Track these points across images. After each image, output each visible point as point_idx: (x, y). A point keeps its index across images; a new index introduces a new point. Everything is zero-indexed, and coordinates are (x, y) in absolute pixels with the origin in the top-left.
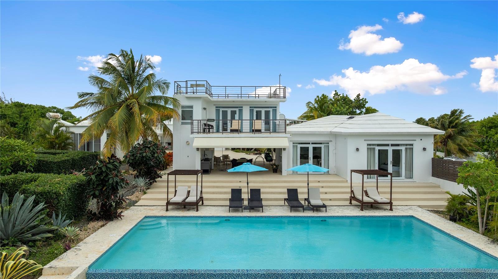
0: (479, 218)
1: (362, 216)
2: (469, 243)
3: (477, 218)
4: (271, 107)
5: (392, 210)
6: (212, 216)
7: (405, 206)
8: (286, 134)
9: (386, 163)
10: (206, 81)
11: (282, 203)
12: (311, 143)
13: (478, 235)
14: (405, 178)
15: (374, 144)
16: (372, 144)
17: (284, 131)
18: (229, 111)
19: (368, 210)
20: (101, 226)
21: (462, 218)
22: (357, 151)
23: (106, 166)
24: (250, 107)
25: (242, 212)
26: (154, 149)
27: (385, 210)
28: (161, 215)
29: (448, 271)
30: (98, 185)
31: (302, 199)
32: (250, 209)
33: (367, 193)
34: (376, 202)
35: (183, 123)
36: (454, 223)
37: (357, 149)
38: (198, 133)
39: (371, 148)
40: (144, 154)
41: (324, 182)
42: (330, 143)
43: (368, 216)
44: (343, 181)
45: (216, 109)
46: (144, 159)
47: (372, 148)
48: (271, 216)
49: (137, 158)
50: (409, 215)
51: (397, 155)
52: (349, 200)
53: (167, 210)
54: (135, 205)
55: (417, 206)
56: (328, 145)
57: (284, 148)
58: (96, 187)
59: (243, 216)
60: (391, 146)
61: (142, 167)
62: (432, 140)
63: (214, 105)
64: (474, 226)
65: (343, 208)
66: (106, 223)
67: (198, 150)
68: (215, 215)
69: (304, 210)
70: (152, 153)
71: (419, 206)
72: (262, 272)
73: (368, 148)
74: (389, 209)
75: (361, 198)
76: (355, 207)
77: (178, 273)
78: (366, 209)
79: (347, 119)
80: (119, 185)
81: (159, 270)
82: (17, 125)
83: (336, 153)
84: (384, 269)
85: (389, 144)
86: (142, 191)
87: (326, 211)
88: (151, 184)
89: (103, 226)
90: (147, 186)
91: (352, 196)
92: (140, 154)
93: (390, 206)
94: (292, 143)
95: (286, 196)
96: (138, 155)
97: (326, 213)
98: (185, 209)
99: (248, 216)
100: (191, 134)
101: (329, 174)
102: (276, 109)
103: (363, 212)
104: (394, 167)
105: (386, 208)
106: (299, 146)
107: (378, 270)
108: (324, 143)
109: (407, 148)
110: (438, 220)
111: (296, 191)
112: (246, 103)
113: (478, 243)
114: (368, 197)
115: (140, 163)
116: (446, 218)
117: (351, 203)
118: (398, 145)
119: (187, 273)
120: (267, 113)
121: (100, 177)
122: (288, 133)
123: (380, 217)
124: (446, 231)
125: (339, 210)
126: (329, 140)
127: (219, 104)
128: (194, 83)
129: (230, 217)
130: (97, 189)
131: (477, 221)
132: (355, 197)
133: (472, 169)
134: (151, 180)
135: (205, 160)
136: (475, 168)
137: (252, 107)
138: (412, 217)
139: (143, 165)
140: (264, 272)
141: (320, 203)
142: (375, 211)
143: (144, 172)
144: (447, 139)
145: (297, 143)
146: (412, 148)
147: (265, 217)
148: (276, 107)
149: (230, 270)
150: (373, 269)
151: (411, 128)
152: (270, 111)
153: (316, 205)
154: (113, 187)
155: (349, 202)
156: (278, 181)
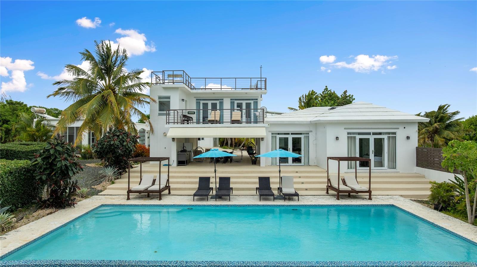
0: (467, 205)
1: (337, 205)
2: (455, 232)
3: (466, 206)
4: (252, 100)
5: (372, 200)
6: (173, 205)
7: (386, 195)
8: (264, 123)
9: (368, 154)
10: (183, 71)
11: (254, 192)
12: (290, 134)
13: (467, 224)
14: (388, 168)
15: (355, 133)
16: (352, 133)
17: (262, 121)
18: (210, 103)
19: (344, 199)
20: (48, 214)
21: (448, 206)
22: (337, 140)
23: (55, 149)
24: (231, 100)
25: (208, 200)
26: (123, 138)
27: (363, 199)
28: (119, 204)
29: (429, 264)
30: (45, 169)
31: (275, 189)
32: (216, 198)
33: (345, 181)
34: (353, 191)
35: (160, 114)
36: (439, 212)
37: (337, 138)
38: (174, 123)
39: (351, 137)
40: (112, 143)
41: (301, 172)
42: (310, 133)
43: (344, 205)
44: (322, 171)
45: (196, 102)
46: (113, 148)
47: (353, 136)
48: (237, 205)
49: (104, 146)
50: (389, 204)
51: (379, 143)
52: (326, 189)
53: (128, 199)
54: (98, 194)
55: (400, 195)
56: (308, 135)
57: (262, 138)
58: (43, 171)
59: (207, 205)
60: (373, 135)
61: (110, 155)
62: (416, 128)
63: (195, 97)
64: (462, 215)
65: (318, 197)
66: (55, 211)
67: (174, 141)
68: (177, 204)
69: (274, 199)
70: (121, 142)
71: (401, 195)
72: (204, 264)
73: (348, 137)
74: (368, 198)
75: (337, 186)
76: (331, 196)
77: (105, 264)
78: (343, 199)
79: (328, 109)
80: (70, 170)
81: (83, 261)
82: (9, 122)
83: (316, 144)
84: (351, 262)
85: (371, 133)
86: (110, 181)
87: (298, 200)
88: (121, 174)
89: (51, 213)
90: (116, 176)
91: (329, 185)
92: (108, 142)
93: (369, 195)
94: (271, 133)
95: (258, 186)
96: (106, 143)
97: (298, 202)
98: (148, 198)
99: (213, 205)
100: (167, 124)
101: (309, 166)
102: (257, 101)
103: (339, 201)
104: (376, 157)
105: (364, 198)
106: (278, 136)
107: (344, 263)
108: (304, 134)
109: (389, 137)
110: (421, 209)
111: (268, 179)
112: (227, 95)
113: (466, 232)
114: (346, 185)
115: (108, 151)
116: (430, 207)
117: (327, 193)
118: (380, 134)
119: (115, 264)
120: (248, 105)
121: (48, 161)
122: (266, 123)
123: (356, 206)
124: (429, 220)
125: (313, 199)
126: (309, 130)
127: (199, 96)
128: (171, 73)
129: (193, 205)
130: (44, 173)
131: (465, 210)
132: (331, 185)
133: (459, 149)
134: (120, 169)
135: (182, 151)
136: (462, 147)
137: (233, 99)
138: (393, 206)
139: (111, 154)
140: (206, 265)
141: (292, 191)
142: (352, 200)
143: (113, 162)
144: (434, 134)
145: (276, 134)
146: (395, 137)
147: (231, 206)
148: (257, 99)
149: (166, 261)
150: (338, 262)
151: (393, 115)
152: (251, 103)
153: (288, 194)
154: (62, 172)
155: (326, 192)
156: (254, 171)
